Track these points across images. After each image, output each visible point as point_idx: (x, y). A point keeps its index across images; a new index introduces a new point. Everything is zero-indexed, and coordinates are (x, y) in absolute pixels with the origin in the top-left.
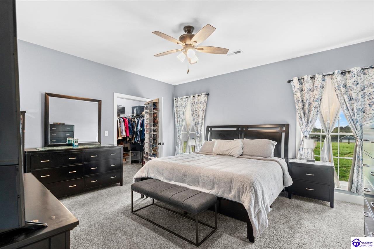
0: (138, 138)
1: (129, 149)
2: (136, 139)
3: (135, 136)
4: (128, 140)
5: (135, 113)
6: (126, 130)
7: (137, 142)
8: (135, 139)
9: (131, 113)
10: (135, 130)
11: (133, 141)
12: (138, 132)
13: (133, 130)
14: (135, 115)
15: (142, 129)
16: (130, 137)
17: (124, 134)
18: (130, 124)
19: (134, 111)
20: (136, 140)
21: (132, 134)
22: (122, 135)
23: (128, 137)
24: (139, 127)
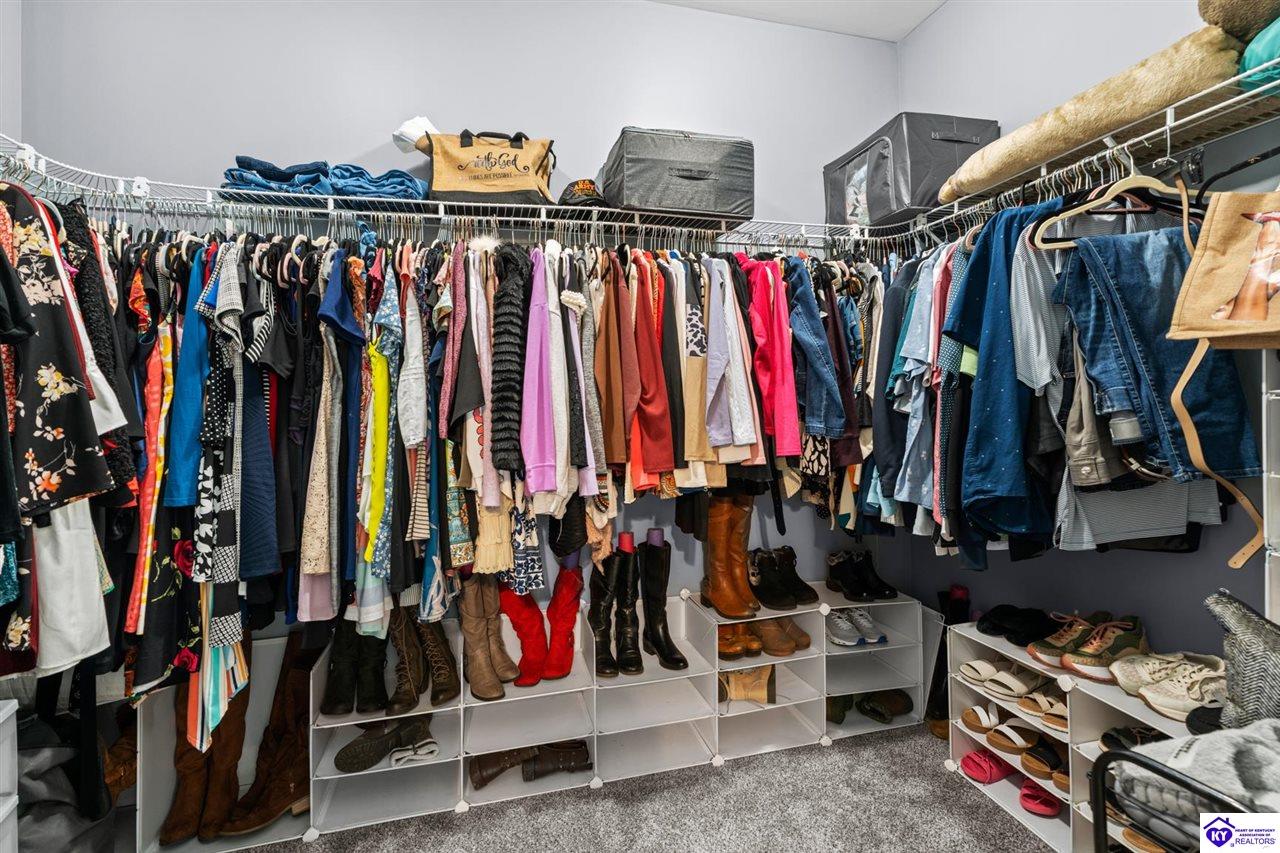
0: (907, 472)
1: (809, 568)
2: (876, 484)
3: (866, 450)
4: (791, 486)
5: (862, 208)
6: (764, 380)
7: (888, 516)
8: (866, 478)
9: (821, 210)
10: (868, 380)
11: (847, 505)
12: (914, 406)
13: (845, 381)
14: (857, 229)
15: (969, 363)
16: (817, 463)
17: (746, 428)
18: (811, 315)
19: (850, 197)
20: (888, 493)
21: (838, 423)
22: (717, 436)
23: (793, 461)
24: (922, 343)
